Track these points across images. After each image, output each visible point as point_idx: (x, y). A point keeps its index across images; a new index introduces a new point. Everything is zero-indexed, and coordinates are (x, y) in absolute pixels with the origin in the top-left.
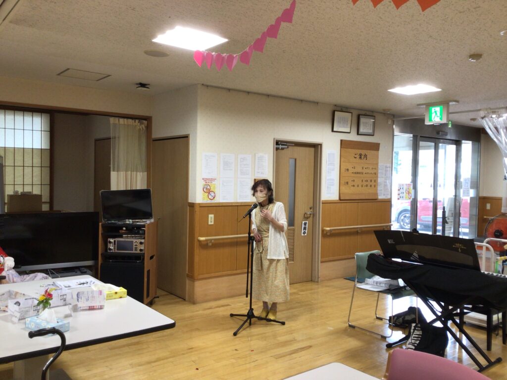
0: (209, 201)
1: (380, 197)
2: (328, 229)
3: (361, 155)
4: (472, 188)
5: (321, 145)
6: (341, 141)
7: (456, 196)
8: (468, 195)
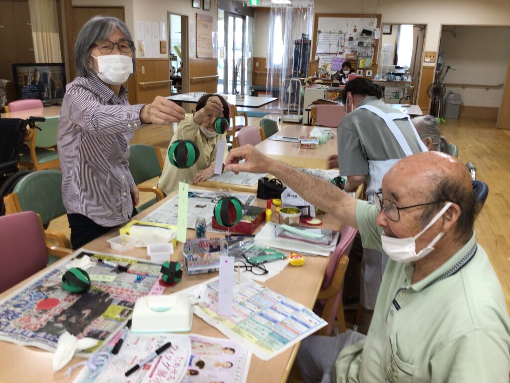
0: (142, 57)
1: (214, 57)
2: (194, 78)
3: (205, 25)
4: (250, 51)
5: (187, 17)
6: (196, 14)
7: (242, 57)
8: (248, 55)
